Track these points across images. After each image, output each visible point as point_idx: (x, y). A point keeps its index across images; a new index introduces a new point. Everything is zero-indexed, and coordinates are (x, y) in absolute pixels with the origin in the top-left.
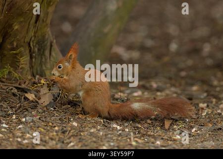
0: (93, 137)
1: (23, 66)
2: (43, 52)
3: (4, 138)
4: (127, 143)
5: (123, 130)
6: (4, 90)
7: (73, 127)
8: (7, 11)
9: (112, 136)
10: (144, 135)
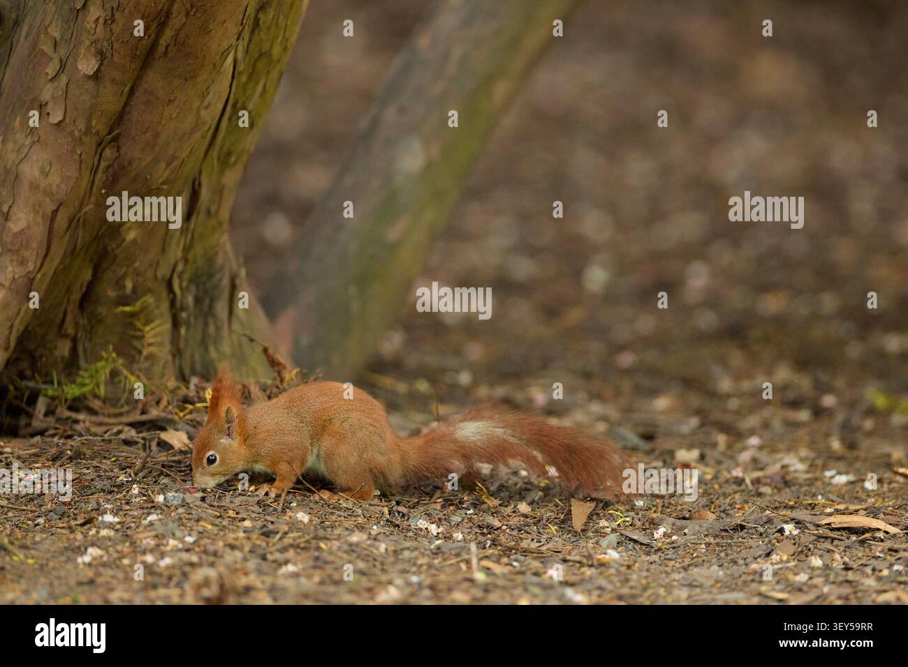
0: (358, 557)
1: (152, 349)
2: (211, 307)
3: (105, 559)
4: (460, 577)
5: (448, 537)
6: (96, 435)
7: (294, 525)
8: (104, 187)
9: (416, 553)
10: (510, 549)
